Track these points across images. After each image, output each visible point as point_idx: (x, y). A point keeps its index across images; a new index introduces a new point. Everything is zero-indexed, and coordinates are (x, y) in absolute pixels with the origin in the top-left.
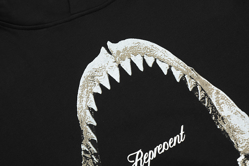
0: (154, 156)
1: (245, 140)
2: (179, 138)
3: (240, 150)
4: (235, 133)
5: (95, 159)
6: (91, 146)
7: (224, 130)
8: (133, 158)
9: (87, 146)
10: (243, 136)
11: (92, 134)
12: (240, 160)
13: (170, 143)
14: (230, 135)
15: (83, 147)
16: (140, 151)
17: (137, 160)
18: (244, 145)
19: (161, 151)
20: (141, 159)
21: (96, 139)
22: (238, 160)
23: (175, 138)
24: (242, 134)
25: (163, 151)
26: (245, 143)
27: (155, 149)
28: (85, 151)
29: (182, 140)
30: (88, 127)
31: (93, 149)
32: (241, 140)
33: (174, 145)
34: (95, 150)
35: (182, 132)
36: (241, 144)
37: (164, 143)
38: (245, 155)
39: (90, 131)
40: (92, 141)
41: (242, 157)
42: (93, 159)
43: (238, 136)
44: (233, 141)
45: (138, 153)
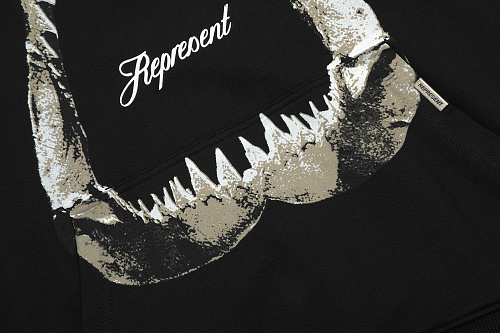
0: (171, 62)
1: (342, 30)
2: (220, 30)
3: (333, 48)
4: (326, 17)
5: (54, 70)
6: (46, 44)
7: (306, 13)
8: (131, 68)
9: (38, 45)
10: (339, 22)
11: (48, 22)
12: (332, 67)
13: (202, 38)
14: (316, 22)
15: (30, 47)
16: (144, 54)
17: (138, 72)
18: (340, 39)
19: (184, 53)
20: (145, 69)
21: (54, 31)
22: (328, 67)
23: (212, 29)
24: (338, 18)
25: (188, 54)
26: (343, 36)
27: (174, 51)
28: (34, 55)
29: (224, 33)
30: (37, 7)
31: (50, 50)
32: (335, 30)
33: (210, 41)
34: (53, 52)
35: (225, 18)
36: (336, 37)
37: (191, 40)
38: (342, 59)
39: (43, 16)
40: (48, 36)
41: (337, 61)
42: (50, 70)
43: (331, 23)
44: (322, 33)
45: (139, 58)
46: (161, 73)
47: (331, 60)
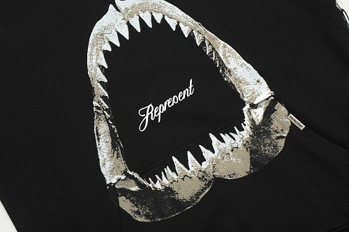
0: (164, 109)
1: (250, 90)
2: (188, 92)
3: (245, 100)
4: (241, 84)
5: (107, 114)
6: (103, 102)
7: (231, 82)
8: (144, 112)
9: (99, 102)
11: (104, 90)
12: (245, 109)
13: (180, 96)
14: (236, 87)
15: (95, 103)
16: (151, 105)
17: (148, 114)
18: (249, 95)
19: (170, 104)
20: (151, 112)
21: (107, 95)
22: (243, 109)
23: (185, 92)
24: (248, 85)
25: (173, 104)
26: (250, 93)
27: (166, 103)
28: (97, 107)
29: (191, 94)
30: (98, 84)
31: (105, 105)
32: (246, 90)
33: (184, 98)
34: (106, 106)
35: (191, 86)
36: (247, 94)
37: (174, 97)
38: (250, 105)
39: (101, 88)
40: (104, 97)
41: (248, 106)
42: (105, 114)
43: (244, 87)
44: (239, 92)
45: (149, 107)
46: (159, 114)
47: (245, 106)
